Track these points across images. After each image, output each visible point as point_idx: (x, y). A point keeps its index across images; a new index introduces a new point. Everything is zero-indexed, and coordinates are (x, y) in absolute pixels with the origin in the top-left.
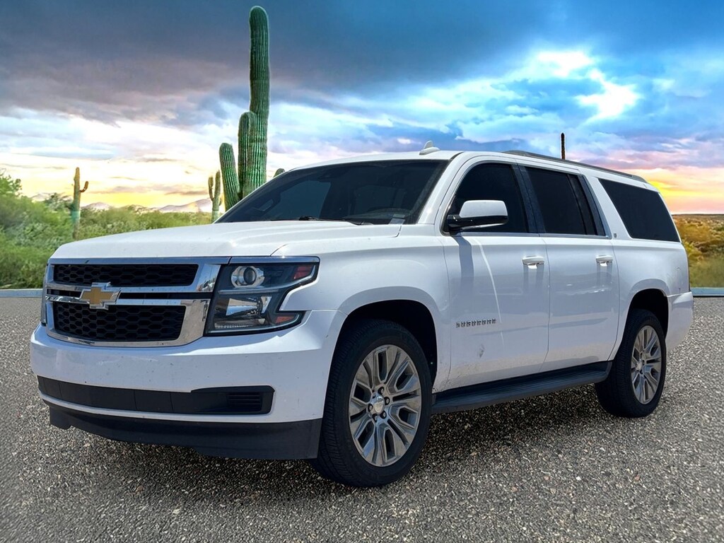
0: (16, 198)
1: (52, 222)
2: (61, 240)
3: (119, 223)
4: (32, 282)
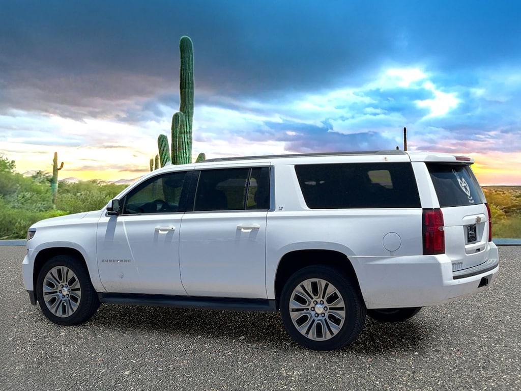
0: (11, 174)
1: (37, 191)
2: (44, 204)
3: (85, 192)
4: (24, 234)
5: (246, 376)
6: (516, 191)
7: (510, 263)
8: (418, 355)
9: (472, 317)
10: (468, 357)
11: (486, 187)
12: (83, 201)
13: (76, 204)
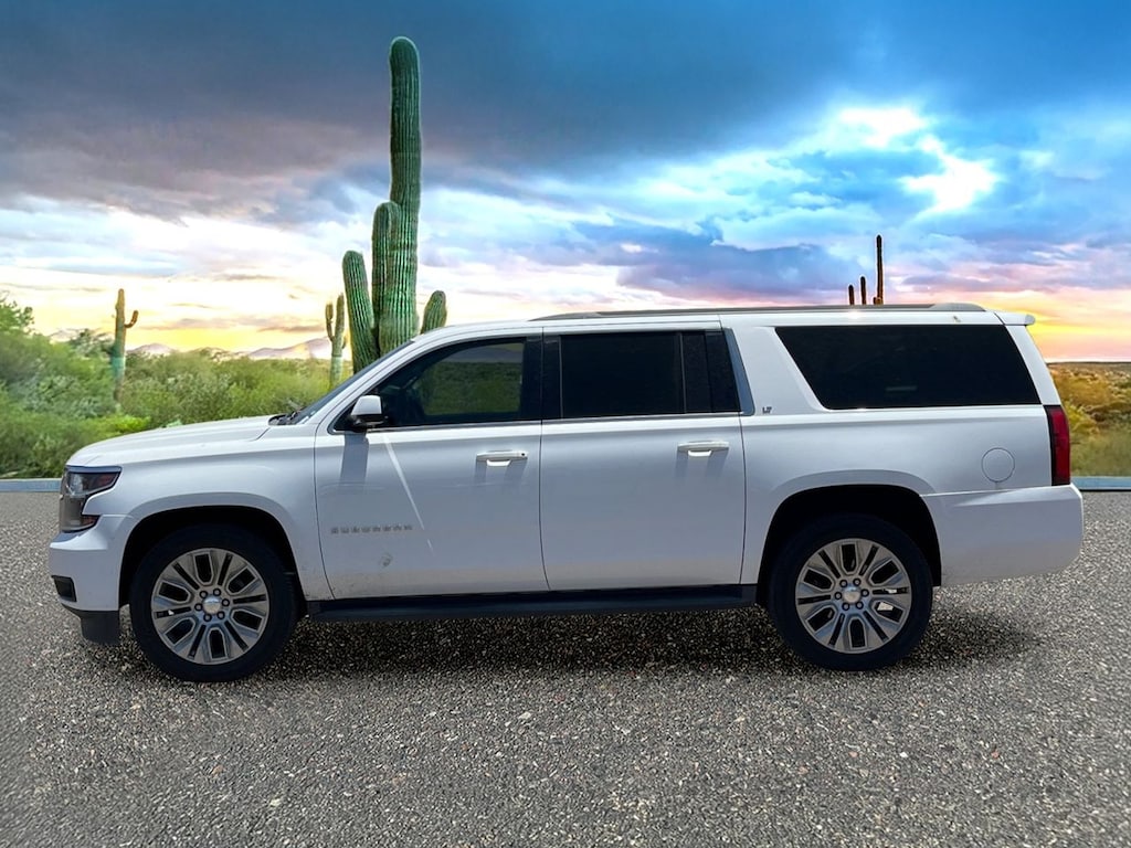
0: (24, 336)
1: (81, 374)
2: (95, 402)
3: (185, 375)
4: (51, 468)
5: (534, 810)
6: (1121, 372)
7: (1107, 532)
8: (906, 759)
9: (1025, 665)
10: (1016, 764)
11: (1055, 364)
12: (181, 395)
13: (165, 402)
